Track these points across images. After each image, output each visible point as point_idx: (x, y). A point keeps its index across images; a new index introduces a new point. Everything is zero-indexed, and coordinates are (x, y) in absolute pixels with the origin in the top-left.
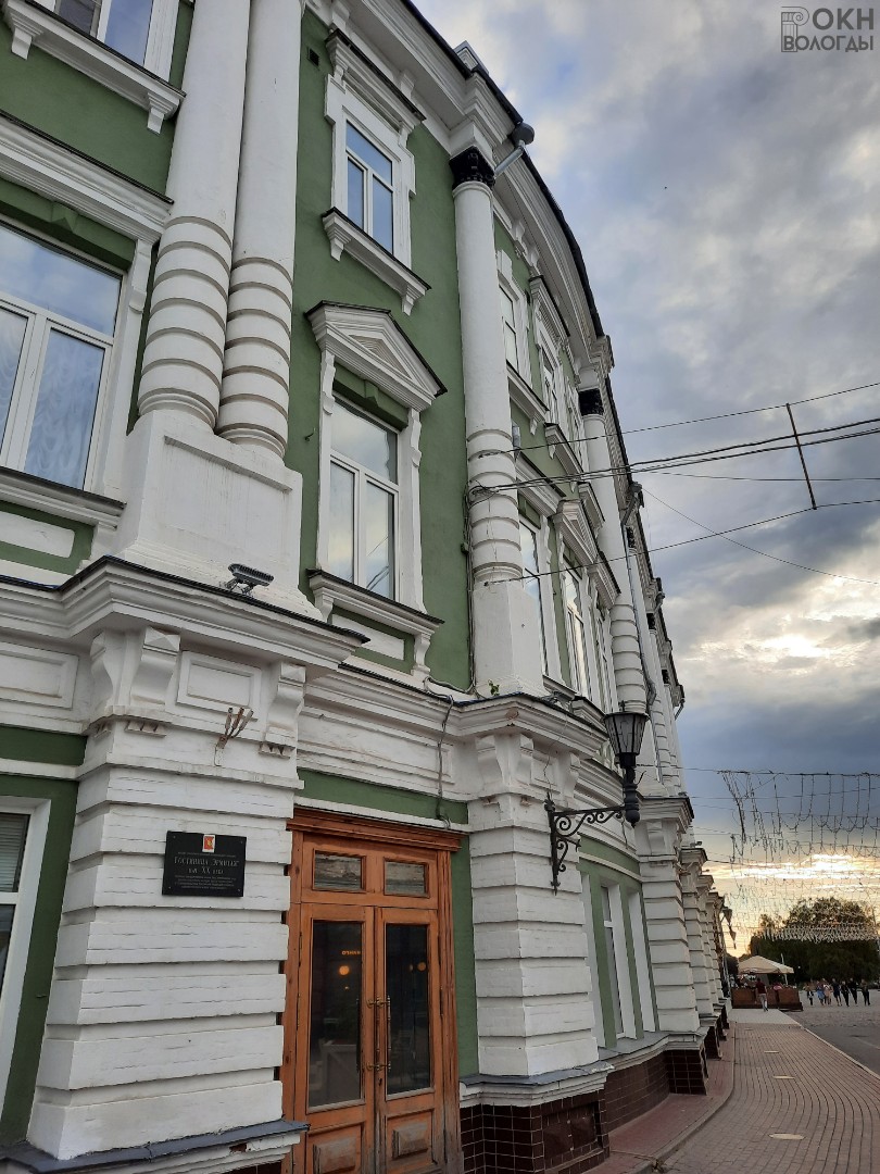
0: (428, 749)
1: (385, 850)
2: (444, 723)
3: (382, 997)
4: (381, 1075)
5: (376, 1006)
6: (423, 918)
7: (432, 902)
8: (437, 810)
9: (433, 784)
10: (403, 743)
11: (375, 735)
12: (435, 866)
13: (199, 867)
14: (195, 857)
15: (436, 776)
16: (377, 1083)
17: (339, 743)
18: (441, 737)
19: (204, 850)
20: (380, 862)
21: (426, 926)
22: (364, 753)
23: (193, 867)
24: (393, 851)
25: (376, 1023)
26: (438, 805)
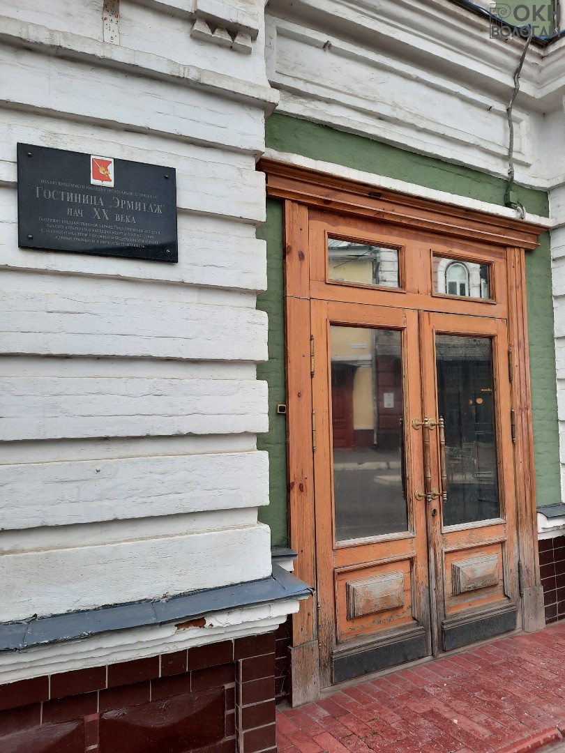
0: (493, 116)
1: (432, 240)
2: (517, 73)
3: (432, 418)
4: (435, 504)
5: (424, 428)
6: (487, 328)
7: (499, 309)
8: (507, 196)
9: (500, 162)
10: (456, 102)
11: (414, 85)
12: (503, 267)
13: (88, 210)
14: (75, 191)
15: (506, 153)
16: (430, 514)
17: (357, 88)
18: (511, 97)
19: (93, 181)
20: (426, 255)
21: (491, 338)
22: (395, 106)
23: (73, 205)
24: (445, 243)
25: (425, 447)
26: (508, 189)
